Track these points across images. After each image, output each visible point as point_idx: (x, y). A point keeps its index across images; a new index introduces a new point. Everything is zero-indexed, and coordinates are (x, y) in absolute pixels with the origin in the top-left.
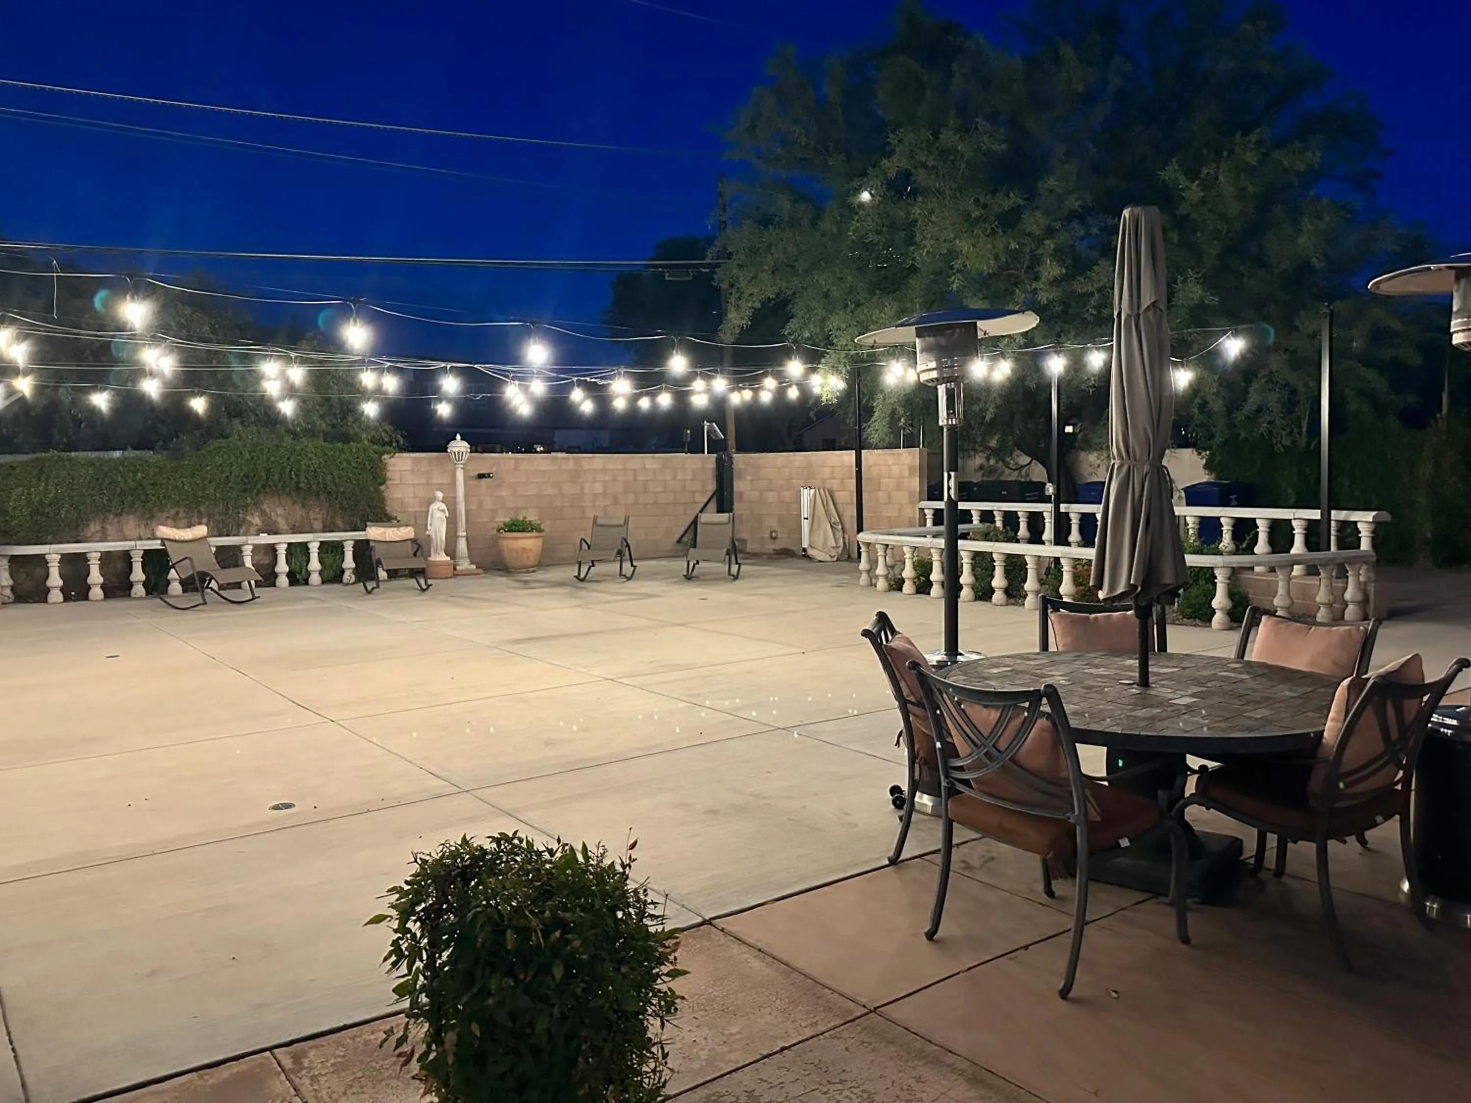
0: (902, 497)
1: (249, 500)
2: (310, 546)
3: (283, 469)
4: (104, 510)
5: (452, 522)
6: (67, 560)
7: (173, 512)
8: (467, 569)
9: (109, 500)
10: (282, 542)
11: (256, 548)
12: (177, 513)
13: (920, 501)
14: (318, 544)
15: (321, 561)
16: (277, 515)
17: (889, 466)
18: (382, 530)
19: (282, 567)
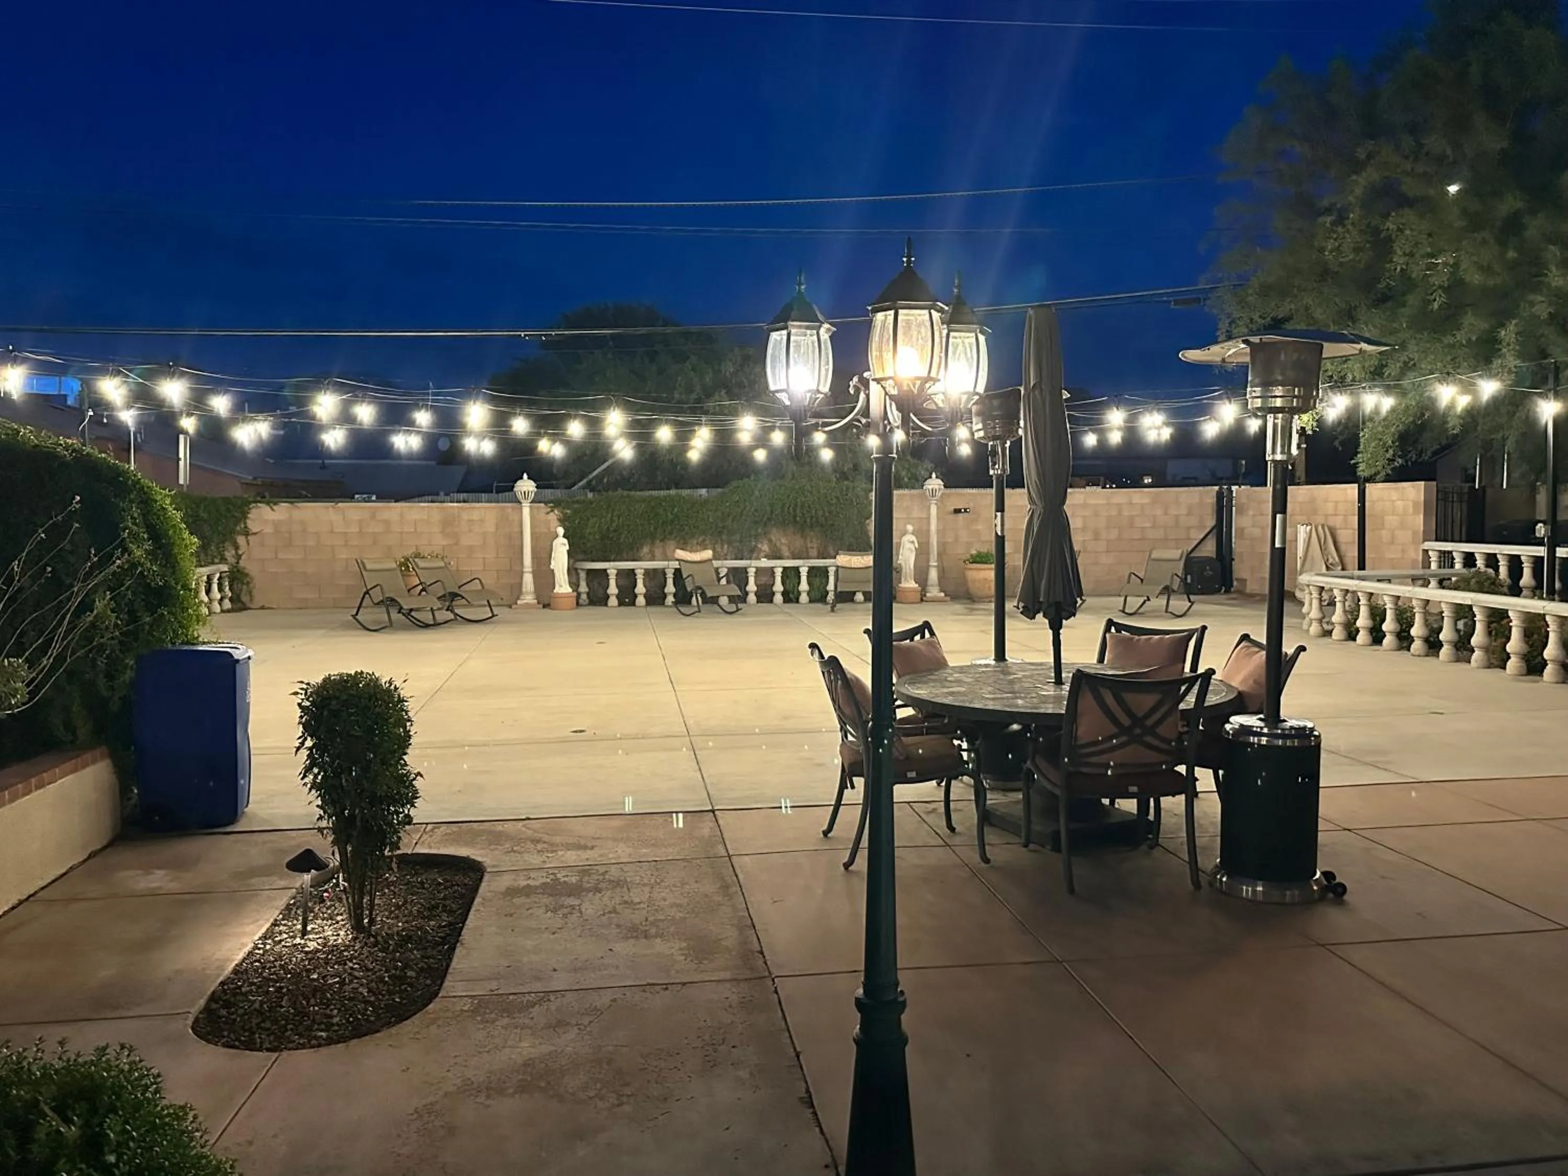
0: (1404, 537)
1: (760, 530)
2: (801, 570)
3: (784, 505)
4: (653, 537)
5: (922, 552)
6: (620, 573)
7: (701, 539)
8: (936, 597)
9: (656, 529)
10: (779, 565)
11: (759, 571)
12: (704, 540)
13: (1425, 540)
14: (807, 569)
15: (809, 583)
16: (781, 543)
17: (1393, 501)
18: (848, 558)
19: (778, 587)
